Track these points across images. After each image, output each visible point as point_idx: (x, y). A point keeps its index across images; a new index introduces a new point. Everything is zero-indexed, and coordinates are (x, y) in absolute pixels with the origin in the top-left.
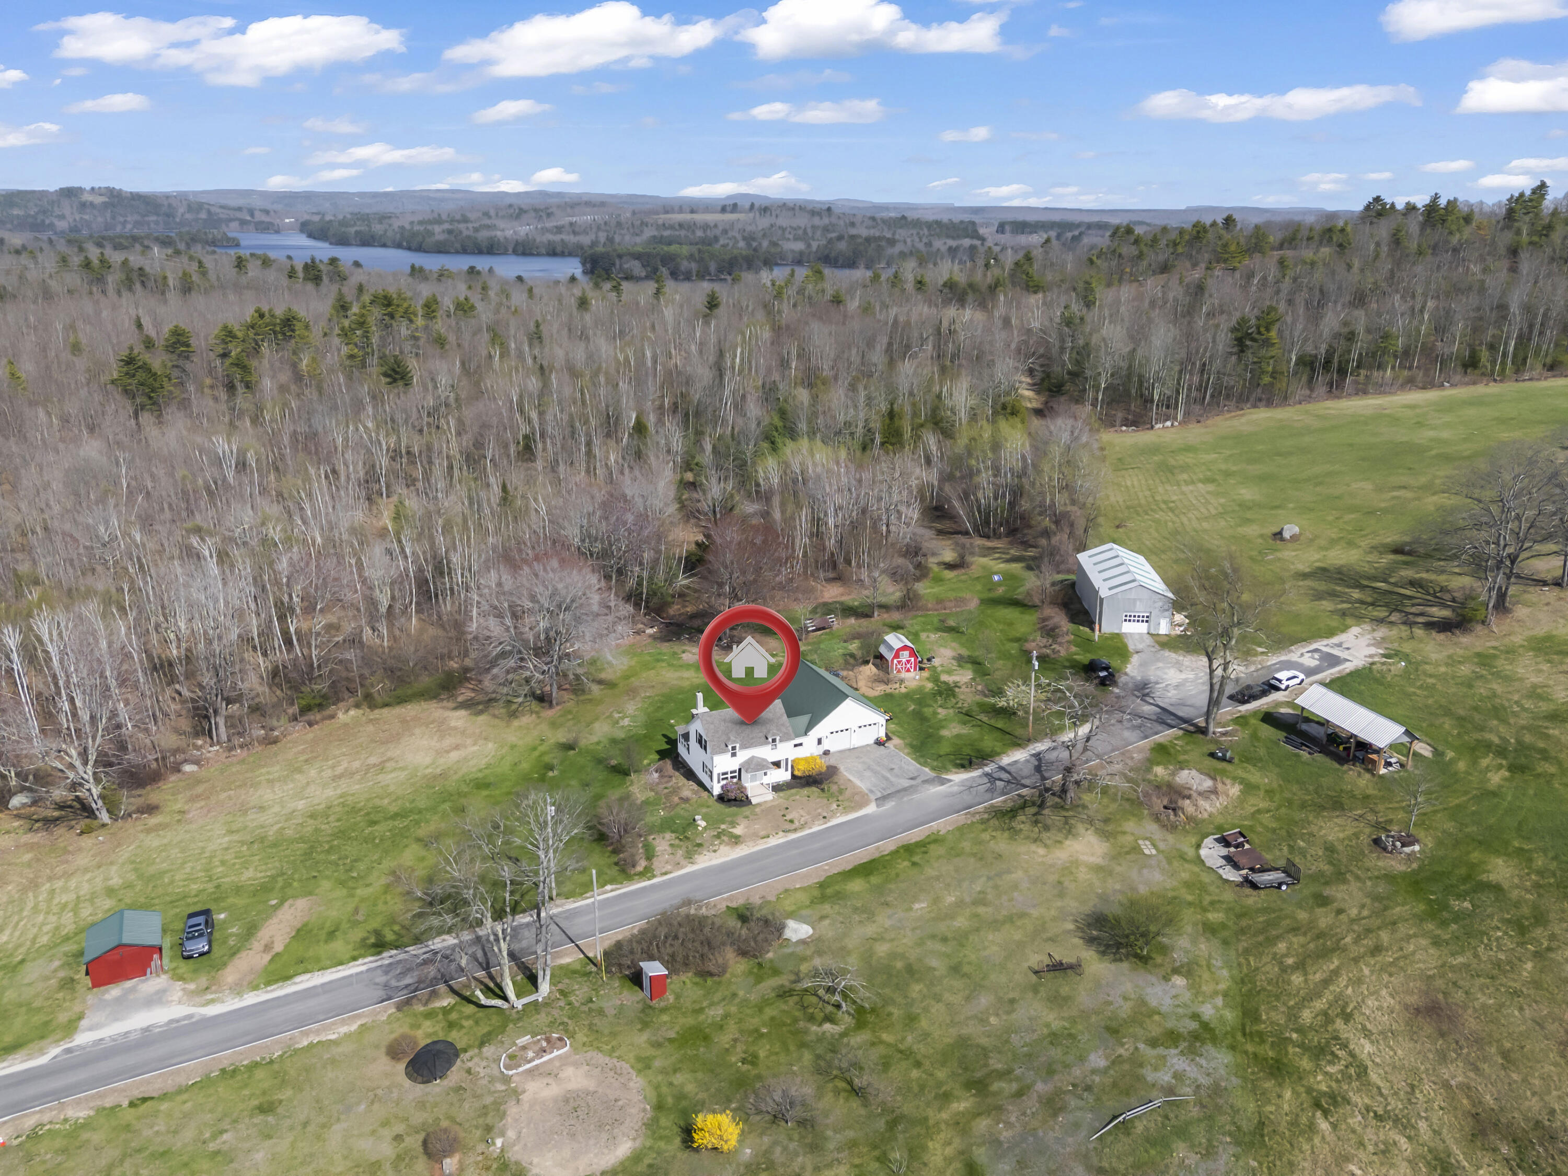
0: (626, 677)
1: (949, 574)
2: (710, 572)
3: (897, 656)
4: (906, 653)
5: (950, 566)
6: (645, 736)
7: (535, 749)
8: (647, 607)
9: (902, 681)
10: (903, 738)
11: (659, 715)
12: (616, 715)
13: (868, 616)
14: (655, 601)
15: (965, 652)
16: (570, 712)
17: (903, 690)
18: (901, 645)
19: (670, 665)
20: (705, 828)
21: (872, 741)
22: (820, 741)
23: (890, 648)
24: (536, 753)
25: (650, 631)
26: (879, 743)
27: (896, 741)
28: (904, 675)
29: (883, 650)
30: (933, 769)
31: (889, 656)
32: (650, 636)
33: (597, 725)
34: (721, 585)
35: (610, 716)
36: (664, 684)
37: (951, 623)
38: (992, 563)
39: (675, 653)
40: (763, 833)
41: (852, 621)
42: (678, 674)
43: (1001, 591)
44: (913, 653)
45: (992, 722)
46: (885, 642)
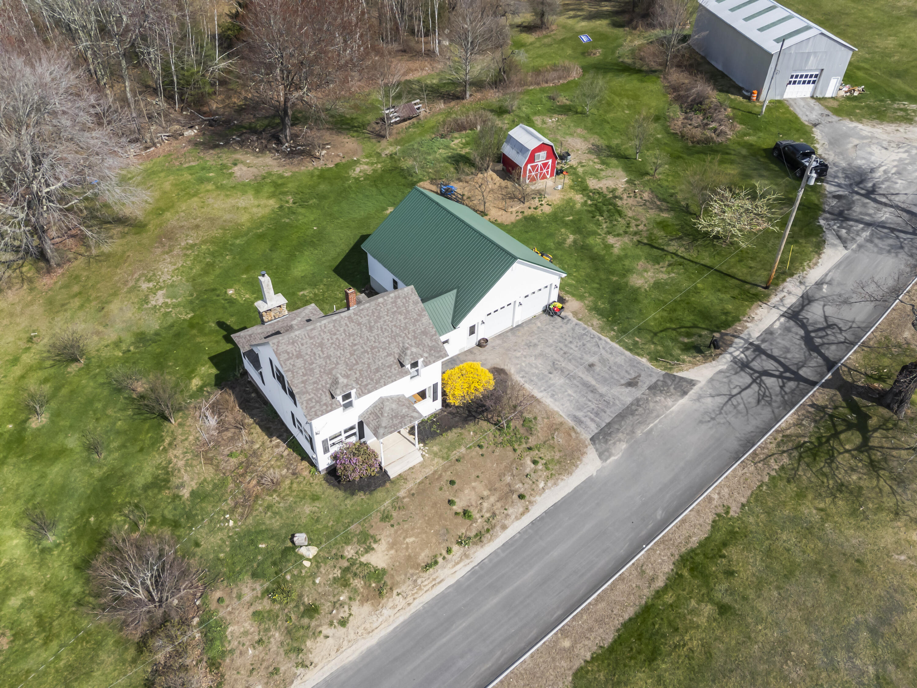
0: (159, 212)
1: (528, 38)
2: (251, 49)
3: (532, 159)
4: (543, 154)
5: (528, 28)
6: (192, 325)
7: (16, 360)
8: (182, 101)
9: (540, 194)
10: (581, 298)
11: (209, 279)
12: (145, 286)
13: (459, 97)
14: (189, 92)
15: (602, 142)
16: (77, 278)
17: (547, 209)
18: (537, 144)
19: (220, 187)
20: (317, 560)
21: (539, 310)
22: (472, 330)
23: (521, 149)
24: (18, 371)
25: (190, 133)
26: (549, 311)
27: (573, 304)
28: (540, 185)
29: (508, 150)
30: (655, 358)
31: (520, 160)
32: (190, 141)
33: (114, 307)
34: (270, 68)
35: (135, 289)
36: (212, 220)
37: (563, 100)
38: (571, 22)
39: (224, 167)
40: (424, 557)
41: (441, 105)
42: (231, 201)
43: (598, 54)
44: (552, 154)
45: (693, 254)
46: (510, 140)
